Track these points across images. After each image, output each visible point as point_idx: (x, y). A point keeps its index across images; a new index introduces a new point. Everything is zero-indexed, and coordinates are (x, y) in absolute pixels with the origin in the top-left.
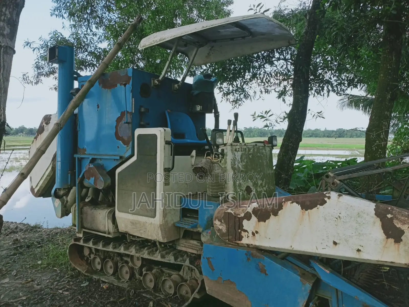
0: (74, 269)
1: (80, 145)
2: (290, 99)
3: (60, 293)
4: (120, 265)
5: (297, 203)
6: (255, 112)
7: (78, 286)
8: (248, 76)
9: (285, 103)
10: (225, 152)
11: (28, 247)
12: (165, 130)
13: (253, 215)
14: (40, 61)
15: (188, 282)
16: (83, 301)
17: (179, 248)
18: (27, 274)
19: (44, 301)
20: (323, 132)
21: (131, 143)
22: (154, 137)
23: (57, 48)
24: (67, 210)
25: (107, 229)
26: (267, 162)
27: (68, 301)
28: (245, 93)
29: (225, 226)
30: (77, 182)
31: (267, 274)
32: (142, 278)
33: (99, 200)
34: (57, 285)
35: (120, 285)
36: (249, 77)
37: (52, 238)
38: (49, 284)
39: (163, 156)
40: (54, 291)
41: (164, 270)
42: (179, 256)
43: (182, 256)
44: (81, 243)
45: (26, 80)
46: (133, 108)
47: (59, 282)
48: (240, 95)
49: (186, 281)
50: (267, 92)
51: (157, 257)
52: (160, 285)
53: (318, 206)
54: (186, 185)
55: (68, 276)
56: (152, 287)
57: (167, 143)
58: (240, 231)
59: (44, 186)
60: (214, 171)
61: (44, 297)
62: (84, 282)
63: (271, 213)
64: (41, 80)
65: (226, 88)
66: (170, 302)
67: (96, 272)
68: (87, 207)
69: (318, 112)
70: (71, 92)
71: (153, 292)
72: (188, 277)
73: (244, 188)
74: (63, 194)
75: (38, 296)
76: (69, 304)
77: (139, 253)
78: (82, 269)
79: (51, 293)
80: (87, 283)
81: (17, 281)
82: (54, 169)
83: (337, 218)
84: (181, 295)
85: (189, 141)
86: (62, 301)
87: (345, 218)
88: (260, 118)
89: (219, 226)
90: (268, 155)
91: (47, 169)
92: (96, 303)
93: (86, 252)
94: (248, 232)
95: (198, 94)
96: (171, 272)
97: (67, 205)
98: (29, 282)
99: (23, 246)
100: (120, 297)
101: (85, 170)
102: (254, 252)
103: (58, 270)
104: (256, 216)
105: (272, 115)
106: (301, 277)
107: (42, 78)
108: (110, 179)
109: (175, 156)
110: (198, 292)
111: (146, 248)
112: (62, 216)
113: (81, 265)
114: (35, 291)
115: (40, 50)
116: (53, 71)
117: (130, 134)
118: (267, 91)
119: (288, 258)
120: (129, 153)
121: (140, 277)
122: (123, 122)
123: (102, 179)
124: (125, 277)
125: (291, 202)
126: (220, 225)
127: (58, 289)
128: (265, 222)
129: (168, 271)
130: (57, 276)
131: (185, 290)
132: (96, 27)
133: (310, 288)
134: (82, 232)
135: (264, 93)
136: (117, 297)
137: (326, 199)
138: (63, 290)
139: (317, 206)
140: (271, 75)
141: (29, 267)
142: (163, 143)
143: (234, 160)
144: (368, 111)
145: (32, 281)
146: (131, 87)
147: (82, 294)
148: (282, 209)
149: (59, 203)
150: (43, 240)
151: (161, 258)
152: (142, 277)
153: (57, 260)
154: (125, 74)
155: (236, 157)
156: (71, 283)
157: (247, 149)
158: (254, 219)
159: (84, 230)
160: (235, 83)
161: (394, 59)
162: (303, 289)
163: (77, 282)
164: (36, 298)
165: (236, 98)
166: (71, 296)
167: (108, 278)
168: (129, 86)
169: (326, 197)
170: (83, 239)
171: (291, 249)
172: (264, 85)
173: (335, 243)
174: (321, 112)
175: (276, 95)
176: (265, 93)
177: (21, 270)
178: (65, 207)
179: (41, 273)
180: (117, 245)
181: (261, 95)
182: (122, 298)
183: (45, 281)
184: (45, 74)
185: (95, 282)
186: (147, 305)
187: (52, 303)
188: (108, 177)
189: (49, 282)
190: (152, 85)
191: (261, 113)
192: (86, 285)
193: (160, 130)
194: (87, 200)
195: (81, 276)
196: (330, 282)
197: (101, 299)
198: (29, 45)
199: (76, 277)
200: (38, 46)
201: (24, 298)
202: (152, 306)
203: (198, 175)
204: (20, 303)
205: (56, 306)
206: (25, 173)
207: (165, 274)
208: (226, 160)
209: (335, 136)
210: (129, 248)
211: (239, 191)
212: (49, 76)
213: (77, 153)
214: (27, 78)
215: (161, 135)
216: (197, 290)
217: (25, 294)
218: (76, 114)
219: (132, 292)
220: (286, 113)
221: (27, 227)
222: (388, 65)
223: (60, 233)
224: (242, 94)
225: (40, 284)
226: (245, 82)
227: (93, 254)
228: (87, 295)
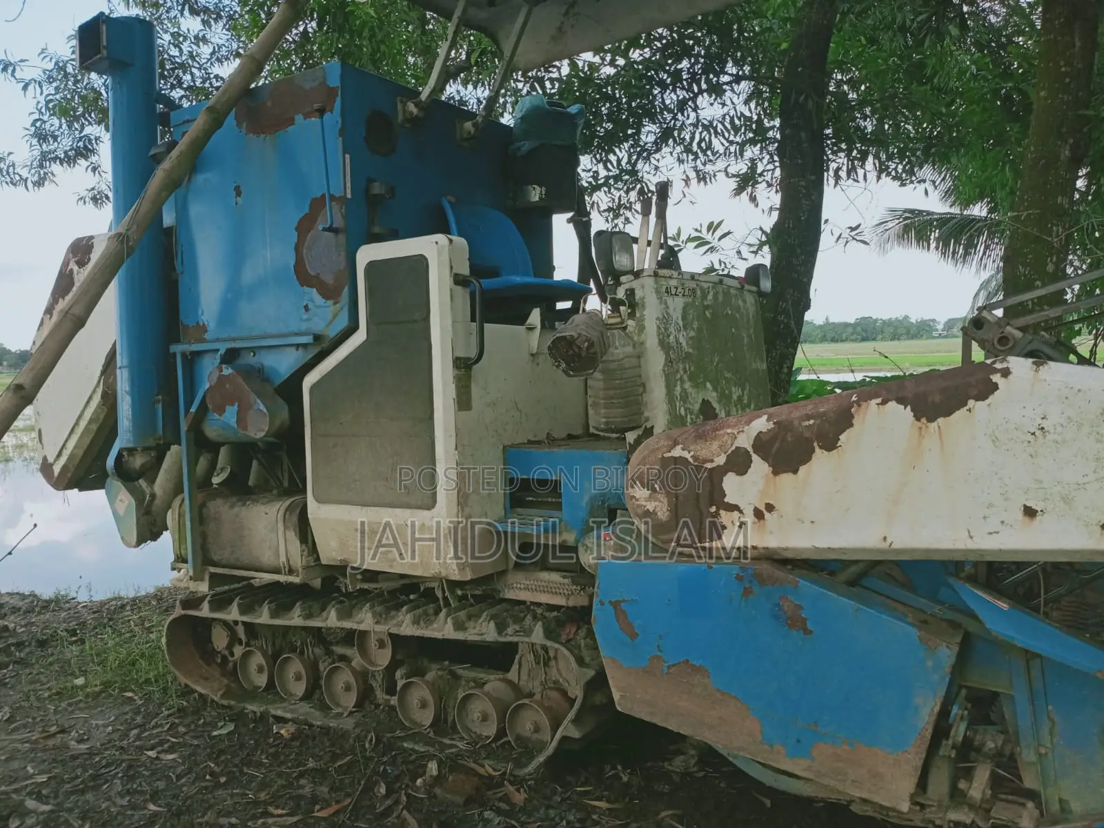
0: (187, 692)
1: (186, 318)
2: (770, 198)
3: (149, 757)
4: (324, 667)
5: (901, 401)
6: (679, 229)
7: (202, 736)
8: (649, 133)
9: (757, 206)
10: (637, 297)
11: (42, 644)
12: (451, 241)
13: (755, 457)
14: (45, 118)
15: (537, 697)
16: (223, 776)
17: (510, 595)
18: (46, 716)
19: (104, 784)
21: (346, 291)
22: (419, 264)
23: (103, 22)
24: (153, 524)
25: (283, 559)
26: (749, 336)
27: (179, 777)
28: (642, 188)
29: (665, 501)
30: (184, 427)
31: (811, 632)
32: (394, 701)
33: (250, 483)
34: (138, 737)
35: (333, 724)
36: (651, 138)
37: (110, 620)
38: (116, 736)
39: (450, 322)
40: (131, 754)
41: (460, 672)
42: (510, 620)
43: (518, 620)
44: (205, 611)
45: (8, 173)
46: (349, 185)
47: (145, 730)
48: (627, 192)
49: (531, 695)
50: (704, 179)
51: (443, 629)
52: (453, 714)
53: (971, 403)
54: (518, 413)
55: (170, 711)
56: (428, 722)
57: (459, 280)
58: (713, 509)
59: (80, 453)
60: (611, 350)
61: (103, 771)
62: (220, 724)
63: (815, 444)
64: (52, 174)
65: (590, 170)
66: (487, 758)
67: (252, 694)
68: (219, 501)
69: (850, 228)
70: (152, 153)
71: (431, 735)
72: (537, 683)
73: (697, 407)
74: (142, 466)
75: (85, 770)
76: (184, 785)
77: (385, 623)
78: (210, 689)
79: (123, 761)
80: (231, 727)
81: (15, 737)
82: (109, 399)
83: (1033, 434)
84: (519, 738)
85: (518, 279)
86: (158, 780)
87: (1059, 429)
88: (696, 243)
89: (644, 503)
90: (751, 316)
91: (88, 402)
92: (265, 777)
93: (220, 640)
94: (741, 512)
95: (532, 152)
96: (482, 675)
97: (154, 508)
98: (54, 735)
99: (25, 641)
100: (335, 757)
101: (207, 386)
102: (765, 568)
103: (136, 698)
104: (765, 459)
105: (729, 233)
106: (920, 629)
107: (56, 168)
108: (286, 407)
109: (486, 326)
110: (576, 721)
111: (405, 608)
112: (141, 541)
113: (206, 679)
114: (74, 758)
115: (44, 88)
116: (85, 147)
117: (343, 264)
118: (702, 178)
119: (865, 582)
120: (343, 322)
121: (388, 697)
122: (320, 227)
123: (262, 407)
124: (343, 703)
125: (879, 400)
126: (650, 499)
127: (141, 749)
128: (795, 471)
129: (472, 674)
130: (137, 712)
131: (530, 722)
132: (203, 20)
133: (952, 660)
134: (207, 577)
135: (694, 182)
136: (327, 758)
137: (996, 378)
138: (160, 748)
139: (966, 404)
140: (715, 129)
141: (49, 696)
142: (448, 281)
143: (665, 320)
144: (954, 253)
145: (63, 731)
146: (340, 121)
147: (218, 756)
148: (852, 425)
149: (130, 504)
150: (83, 624)
151: (456, 630)
152: (396, 698)
153: (130, 671)
154: (317, 83)
155: (671, 311)
156: (182, 729)
157: (699, 292)
158: (759, 467)
159: (212, 569)
160: (612, 158)
161: (1078, 44)
162: (930, 663)
163: (197, 726)
164: (77, 777)
165: (617, 201)
166: (183, 764)
167: (292, 707)
168: (333, 118)
169: (996, 371)
170: (208, 598)
171: (885, 546)
172: (695, 160)
173: (1030, 512)
174: (859, 225)
175: (732, 184)
176: (699, 181)
177: (26, 704)
178: (148, 512)
179: (86, 708)
180: (316, 607)
181: (686, 190)
182: (343, 759)
183: (101, 729)
184: (62, 156)
185: (255, 721)
186: (421, 771)
187: (129, 786)
188: (280, 401)
189: (113, 731)
190: (400, 117)
191: (696, 230)
192: (226, 732)
193: (434, 241)
194: (216, 480)
195: (209, 709)
196: (1011, 633)
197: (279, 766)
198: (10, 70)
199: (194, 713)
200: (36, 74)
201: (42, 778)
202: (435, 773)
203: (564, 365)
204: (29, 794)
205: (142, 793)
206: (25, 386)
207: (463, 683)
208: (642, 319)
209: (853, 337)
210: (354, 613)
211: (683, 413)
212: (75, 162)
213: (178, 341)
214: (11, 169)
215: (440, 254)
216: (571, 715)
217: (42, 767)
218: (170, 229)
219: (371, 740)
220: (764, 232)
221: (33, 602)
222: (1062, 63)
223: (132, 605)
224: (633, 189)
225: (88, 739)
226: (639, 155)
227: (240, 643)
228: (232, 757)
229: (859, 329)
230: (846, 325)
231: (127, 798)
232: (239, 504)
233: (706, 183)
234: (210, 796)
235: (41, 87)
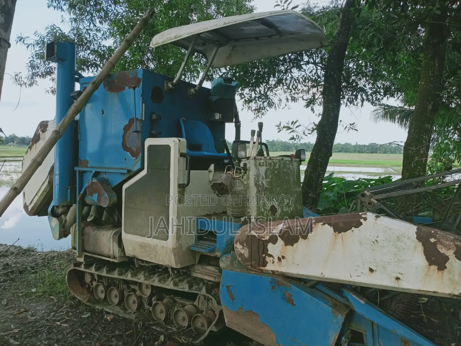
0: (74, 298)
1: (81, 157)
2: (319, 109)
3: (57, 325)
4: (126, 293)
5: (330, 224)
6: (280, 122)
7: (78, 317)
8: (272, 81)
9: (314, 113)
10: (247, 167)
11: (21, 272)
12: (180, 141)
13: (279, 238)
14: (35, 60)
15: (204, 313)
16: (84, 334)
17: (194, 275)
18: (20, 304)
19: (39, 335)
20: (353, 146)
21: (140, 155)
22: (167, 148)
23: (56, 44)
24: (66, 231)
25: (112, 252)
26: (294, 179)
27: (67, 334)
28: (269, 101)
29: (248, 250)
30: (78, 199)
31: (295, 305)
32: (151, 309)
33: (103, 219)
34: (54, 316)
35: (127, 316)
36: (274, 83)
37: (48, 263)
38: (45, 315)
39: (177, 171)
40: (51, 323)
41: (177, 300)
42: (194, 284)
43: (198, 284)
44: (82, 268)
45: (19, 81)
46: (143, 115)
47: (57, 313)
48: (263, 103)
49: (202, 312)
50: (294, 100)
51: (169, 285)
52: (172, 317)
53: (353, 228)
55: (67, 306)
56: (163, 318)
57: (182, 155)
58: (264, 255)
59: (39, 203)
60: (235, 188)
61: (39, 329)
62: (85, 313)
63: (300, 237)
64: (36, 82)
65: (248, 94)
66: (183, 335)
67: (98, 301)
68: (90, 228)
69: (350, 124)
70: (71, 95)
71: (164, 324)
72: (204, 307)
73: (269, 208)
74: (61, 212)
75: (33, 328)
76: (68, 337)
77: (149, 280)
78: (82, 298)
79: (47, 325)
80: (89, 314)
81: (8, 312)
82: (51, 184)
83: (374, 242)
84: (196, 328)
85: (206, 153)
86: (59, 334)
87: (383, 242)
88: (286, 129)
89: (240, 250)
90: (295, 171)
91: (43, 184)
92: (100, 336)
93: (88, 279)
94: (273, 258)
95: (217, 101)
96: (185, 302)
97: (66, 225)
98: (22, 312)
99: (14, 271)
100: (127, 330)
101: (87, 185)
102: (280, 279)
103: (55, 299)
104: (282, 239)
105: (299, 126)
106: (333, 308)
107: (38, 79)
108: (116, 196)
109: (192, 171)
110: (215, 325)
111: (156, 275)
112: (60, 237)
113: (82, 294)
114: (29, 323)
115: (35, 47)
116: (50, 71)
117: (140, 144)
118: (294, 99)
119: (317, 287)
120: (138, 166)
121: (149, 307)
122: (132, 131)
123: (107, 196)
124: (132, 308)
125: (322, 223)
126: (242, 249)
127: (55, 321)
128: (292, 245)
129: (182, 301)
130: (54, 305)
131: (200, 322)
132: (100, 21)
133: (343, 321)
134: (83, 256)
135: (290, 101)
136: (123, 330)
137: (362, 221)
138: (61, 321)
139: (351, 229)
140: (299, 81)
141: (22, 296)
142: (178, 155)
143: (258, 176)
144: (405, 124)
145: (26, 311)
146: (141, 91)
147: (83, 326)
148: (312, 231)
149: (57, 223)
150: (37, 265)
151: (174, 286)
152: (152, 308)
153: (54, 287)
154: (134, 76)
155: (260, 172)
156: (71, 314)
157: (272, 164)
158: (280, 242)
159: (85, 254)
160: (257, 89)
161: (437, 65)
162: (335, 321)
163: (77, 313)
164: (30, 331)
165: (259, 106)
166: (70, 328)
167: (112, 308)
168: (139, 90)
169: (362, 218)
170: (84, 263)
171: (322, 276)
172: (291, 92)
173: (371, 270)
174: (354, 123)
175: (304, 103)
176: (292, 101)
177: (13, 298)
178: (63, 227)
179: (36, 302)
180: (124, 271)
181: (287, 103)
182: (129, 331)
183: (40, 311)
184: (41, 74)
185: (98, 313)
186: (157, 339)
187: (48, 336)
188: (114, 193)
189: (45, 312)
190: (165, 89)
191: (287, 124)
192: (87, 316)
193: (173, 140)
194: (89, 220)
195: (82, 306)
196: (365, 314)
197: (105, 332)
198: (23, 40)
199: (76, 307)
200: (32, 42)
201: (16, 331)
202: (163, 340)
203: (217, 192)
204: (11, 337)
205: (54, 339)
206: (18, 188)
207: (177, 304)
208: (248, 175)
209: (367, 151)
210: (138, 274)
211: (263, 211)
212: (45, 77)
213: (77, 166)
214: (20, 79)
215: (175, 146)
216: (214, 323)
217: (17, 326)
218: (77, 121)
219: (141, 324)
220: (315, 124)
221: (19, 250)
222: (430, 72)
223: (57, 257)
224: (266, 101)
225: (35, 315)
226: (269, 88)
227: (95, 281)
228: (88, 327)
229: (370, 148)
230: (365, 146)
231: (47, 341)
232: (97, 229)
233: (295, 102)
234: (78, 343)
235: (34, 47)
